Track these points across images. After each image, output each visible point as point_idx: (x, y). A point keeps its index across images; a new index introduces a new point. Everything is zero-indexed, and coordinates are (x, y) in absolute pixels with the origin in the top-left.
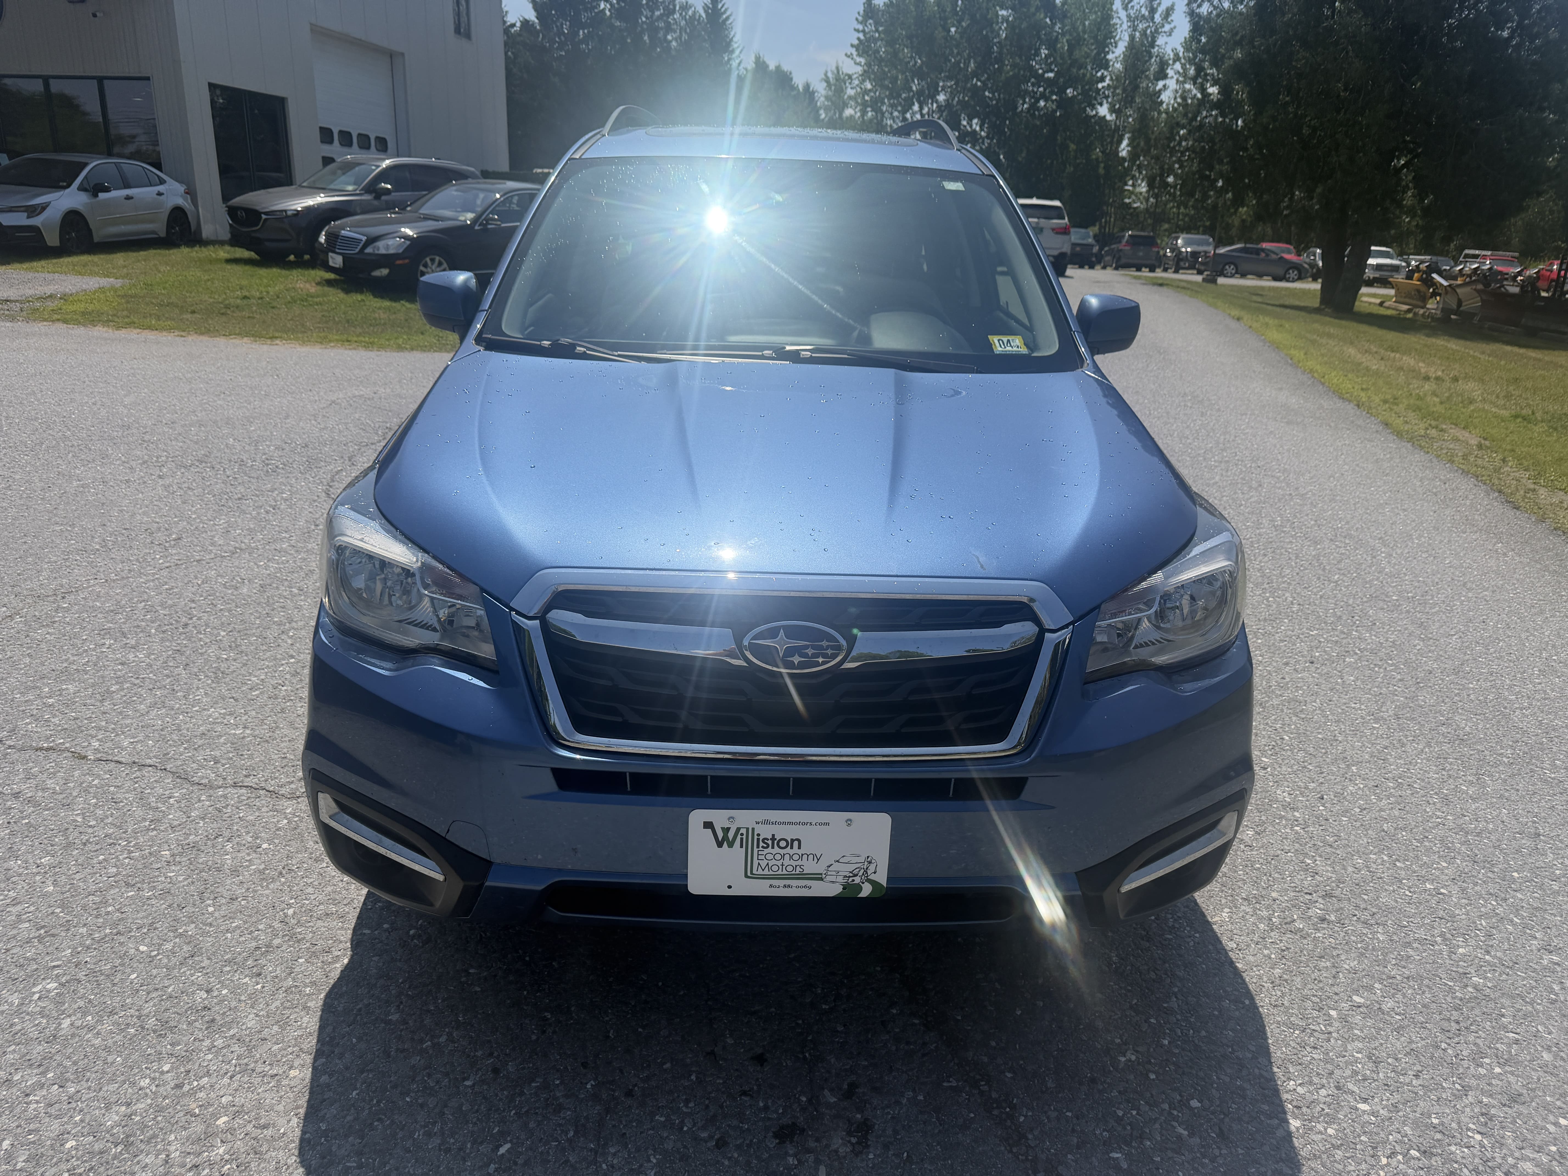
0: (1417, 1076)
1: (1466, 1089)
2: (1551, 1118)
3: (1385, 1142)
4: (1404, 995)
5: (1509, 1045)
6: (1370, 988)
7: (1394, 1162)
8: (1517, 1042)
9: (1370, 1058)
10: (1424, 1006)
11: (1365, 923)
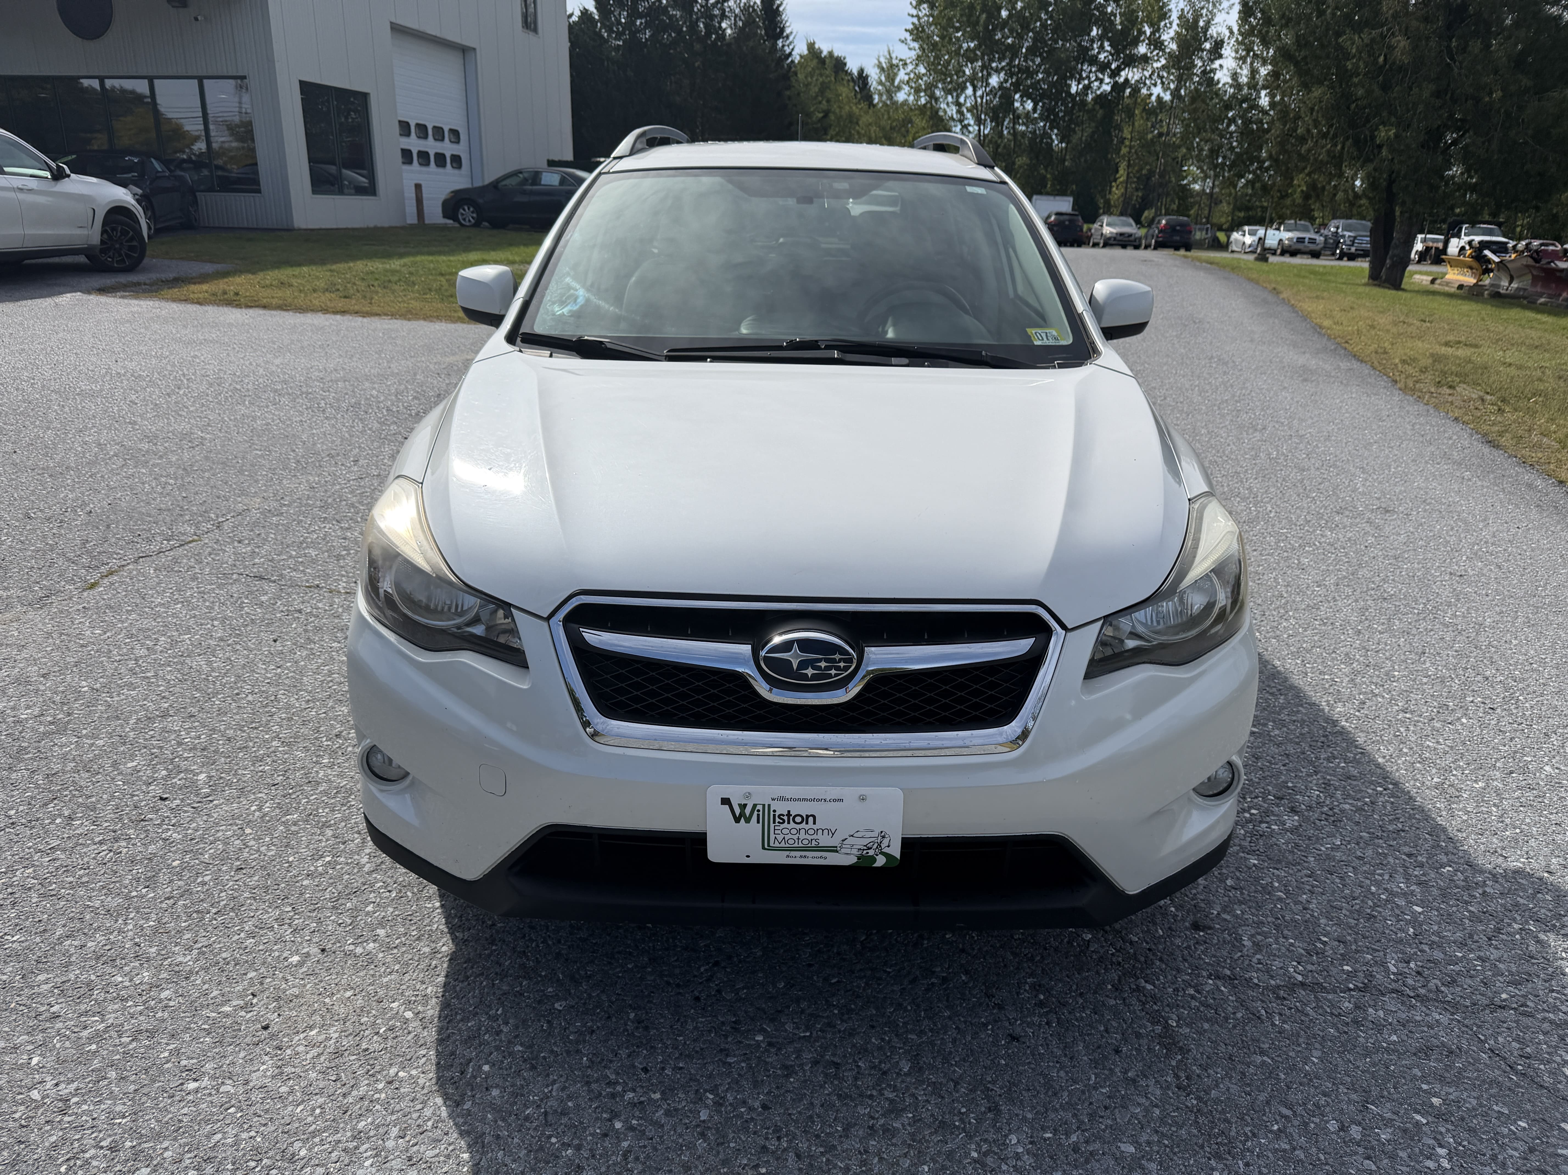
0: (1284, 765)
1: (1316, 773)
2: (1372, 787)
3: (1251, 792)
4: (1288, 729)
5: (1356, 755)
6: (1265, 725)
7: (1256, 800)
8: (1362, 753)
9: (1253, 756)
10: (1301, 734)
11: (1272, 694)
